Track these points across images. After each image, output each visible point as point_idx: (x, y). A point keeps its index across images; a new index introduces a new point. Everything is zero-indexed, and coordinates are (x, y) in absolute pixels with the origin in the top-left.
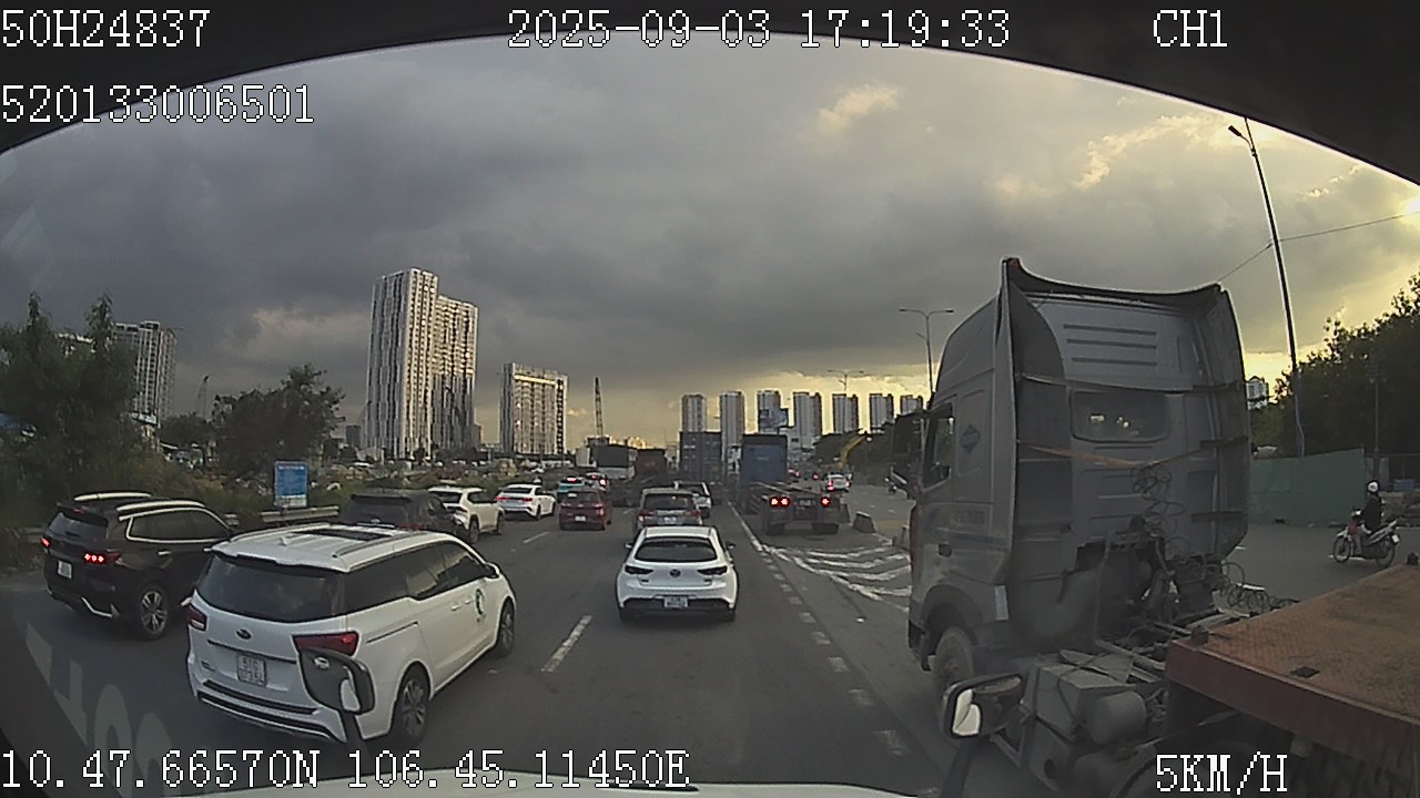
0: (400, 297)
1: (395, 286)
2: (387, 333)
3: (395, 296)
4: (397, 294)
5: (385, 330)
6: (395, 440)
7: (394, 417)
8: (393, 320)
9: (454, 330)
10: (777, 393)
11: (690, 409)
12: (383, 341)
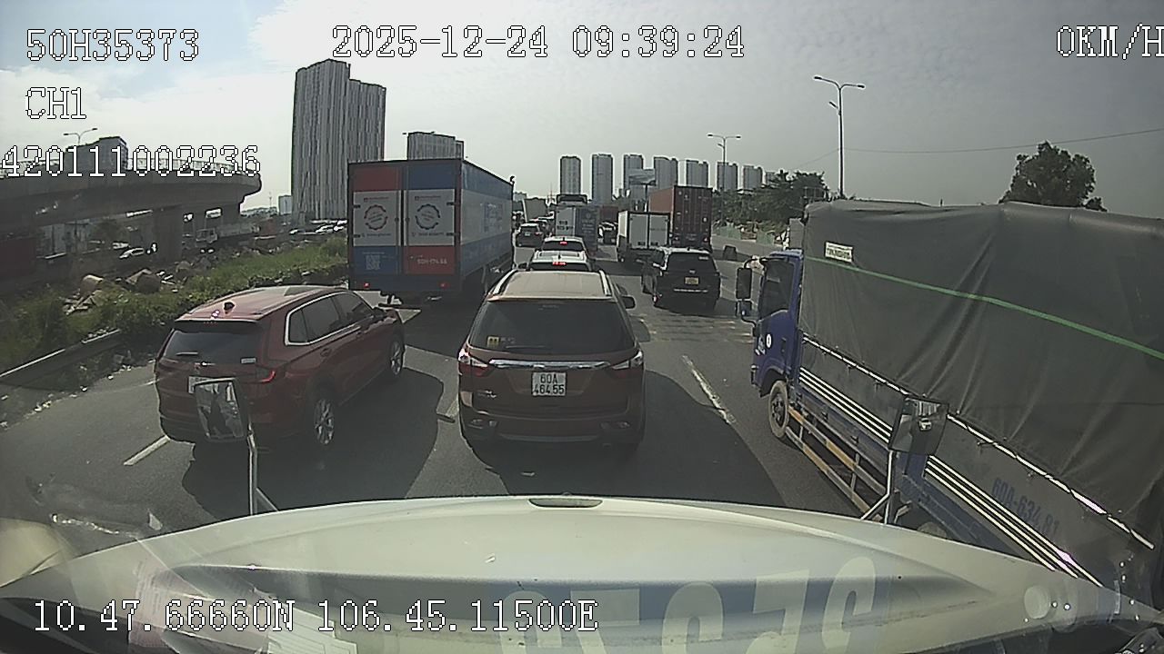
0: (318, 82)
1: (314, 74)
2: (309, 114)
3: (314, 82)
4: (316, 80)
5: (306, 112)
6: (317, 203)
7: (315, 184)
8: (312, 102)
9: (367, 106)
10: (640, 156)
11: (567, 168)
12: (304, 121)
